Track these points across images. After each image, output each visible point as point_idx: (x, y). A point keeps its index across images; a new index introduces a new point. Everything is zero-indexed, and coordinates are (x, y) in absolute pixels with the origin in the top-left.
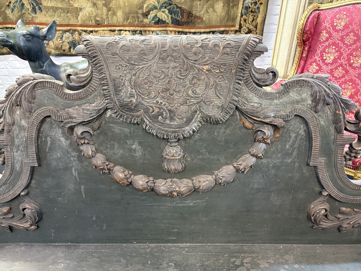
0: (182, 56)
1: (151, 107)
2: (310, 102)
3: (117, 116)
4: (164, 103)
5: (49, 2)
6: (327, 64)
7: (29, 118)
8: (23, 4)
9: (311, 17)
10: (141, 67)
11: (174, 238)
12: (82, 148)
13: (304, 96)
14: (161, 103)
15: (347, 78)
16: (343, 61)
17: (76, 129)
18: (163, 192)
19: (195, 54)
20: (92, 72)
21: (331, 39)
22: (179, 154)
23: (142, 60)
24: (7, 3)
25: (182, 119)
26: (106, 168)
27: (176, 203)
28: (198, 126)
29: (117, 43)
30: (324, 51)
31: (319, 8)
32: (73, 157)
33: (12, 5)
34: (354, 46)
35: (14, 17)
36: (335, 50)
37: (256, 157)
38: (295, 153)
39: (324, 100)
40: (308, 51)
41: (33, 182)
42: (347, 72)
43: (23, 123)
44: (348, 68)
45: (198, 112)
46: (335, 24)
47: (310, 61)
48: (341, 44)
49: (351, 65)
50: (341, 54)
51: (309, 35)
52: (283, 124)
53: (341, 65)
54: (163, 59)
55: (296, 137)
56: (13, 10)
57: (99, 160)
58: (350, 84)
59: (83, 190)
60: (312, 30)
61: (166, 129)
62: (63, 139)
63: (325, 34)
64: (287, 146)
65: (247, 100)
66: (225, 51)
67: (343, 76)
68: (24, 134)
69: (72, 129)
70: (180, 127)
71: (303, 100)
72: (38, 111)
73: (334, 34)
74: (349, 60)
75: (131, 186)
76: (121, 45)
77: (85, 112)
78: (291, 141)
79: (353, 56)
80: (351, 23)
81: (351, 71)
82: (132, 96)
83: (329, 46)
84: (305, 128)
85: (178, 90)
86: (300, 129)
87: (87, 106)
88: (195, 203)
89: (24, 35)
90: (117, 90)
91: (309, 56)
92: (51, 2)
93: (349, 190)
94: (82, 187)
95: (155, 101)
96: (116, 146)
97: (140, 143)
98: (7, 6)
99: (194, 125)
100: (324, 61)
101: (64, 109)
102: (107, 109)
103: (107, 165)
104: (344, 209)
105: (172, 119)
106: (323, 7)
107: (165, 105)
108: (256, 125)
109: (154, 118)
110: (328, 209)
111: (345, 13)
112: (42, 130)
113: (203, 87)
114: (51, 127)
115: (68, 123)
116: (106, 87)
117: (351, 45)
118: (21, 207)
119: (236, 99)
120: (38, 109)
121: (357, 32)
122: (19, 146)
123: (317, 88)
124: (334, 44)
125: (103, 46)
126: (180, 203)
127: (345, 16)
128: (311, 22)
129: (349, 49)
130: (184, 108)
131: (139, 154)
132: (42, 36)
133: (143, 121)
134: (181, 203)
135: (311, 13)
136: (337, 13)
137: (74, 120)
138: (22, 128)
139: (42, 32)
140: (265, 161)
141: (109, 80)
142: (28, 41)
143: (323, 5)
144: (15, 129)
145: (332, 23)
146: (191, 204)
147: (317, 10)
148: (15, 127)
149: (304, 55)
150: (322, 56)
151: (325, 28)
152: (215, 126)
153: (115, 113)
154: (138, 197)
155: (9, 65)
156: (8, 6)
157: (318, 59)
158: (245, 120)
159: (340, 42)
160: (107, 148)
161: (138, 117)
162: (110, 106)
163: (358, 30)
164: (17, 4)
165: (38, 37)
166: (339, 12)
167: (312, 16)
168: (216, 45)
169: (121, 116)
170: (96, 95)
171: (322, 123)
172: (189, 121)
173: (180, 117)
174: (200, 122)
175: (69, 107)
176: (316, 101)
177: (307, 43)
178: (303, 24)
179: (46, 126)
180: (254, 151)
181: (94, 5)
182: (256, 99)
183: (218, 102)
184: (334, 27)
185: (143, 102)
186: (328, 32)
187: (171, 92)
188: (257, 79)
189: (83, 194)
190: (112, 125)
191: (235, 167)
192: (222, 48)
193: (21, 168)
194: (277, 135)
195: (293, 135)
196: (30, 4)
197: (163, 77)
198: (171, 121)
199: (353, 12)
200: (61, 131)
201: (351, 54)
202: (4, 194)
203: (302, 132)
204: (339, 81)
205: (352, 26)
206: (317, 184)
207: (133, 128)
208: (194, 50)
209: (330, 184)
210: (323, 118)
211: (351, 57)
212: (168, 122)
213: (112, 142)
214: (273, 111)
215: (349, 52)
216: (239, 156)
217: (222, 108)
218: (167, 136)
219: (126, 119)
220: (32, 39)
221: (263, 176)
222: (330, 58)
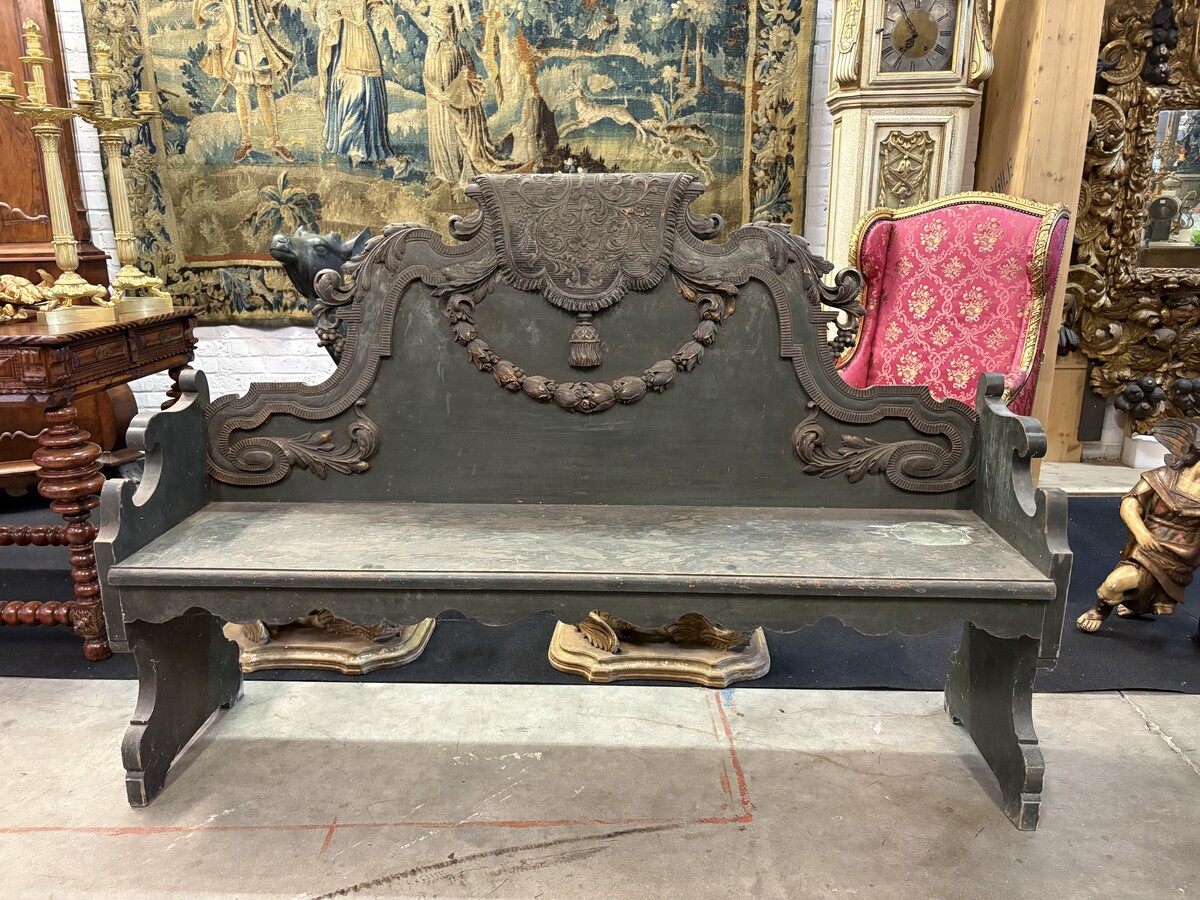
0: (598, 195)
1: (556, 263)
2: (768, 259)
3: (510, 279)
4: (573, 259)
5: (338, 214)
6: (917, 322)
7: (391, 281)
8: (281, 219)
9: (873, 230)
10: (546, 209)
11: (584, 493)
12: (457, 328)
13: (759, 250)
14: (570, 259)
15: (958, 345)
16: (945, 313)
17: (451, 299)
18: (569, 399)
19: (614, 193)
20: (483, 218)
21: (919, 273)
22: (593, 338)
23: (548, 201)
24: (248, 216)
25: (597, 280)
26: (488, 358)
27: (589, 426)
28: (620, 294)
29: (519, 180)
30: (908, 296)
31: (892, 215)
32: (441, 344)
33: (257, 220)
34: (963, 282)
35: (258, 243)
36: (930, 292)
37: (703, 342)
38: (760, 338)
39: (785, 255)
40: (881, 299)
41: (376, 385)
42: (956, 333)
43: (382, 287)
44: (958, 326)
45: (620, 273)
46: (923, 243)
47: (884, 318)
48: (938, 281)
49: (961, 320)
50: (941, 299)
51: (873, 264)
52: (735, 290)
53: (944, 321)
54: (575, 200)
55: (758, 314)
56: (257, 229)
57: (479, 348)
58: (966, 357)
59: (448, 401)
60: (881, 256)
61: (575, 296)
62: (430, 316)
63: (906, 264)
64: (747, 328)
65: (684, 257)
66: (651, 189)
67: (951, 343)
68: (379, 305)
69: (446, 297)
70: (594, 291)
71: (758, 256)
72: (406, 271)
73: (924, 261)
74: (957, 309)
75: (521, 394)
76: (523, 182)
77: (469, 270)
78: (752, 320)
79: (964, 301)
80: (951, 238)
81: (964, 331)
82: (533, 249)
83: (916, 286)
84: (769, 300)
85: (592, 239)
86: (762, 301)
87: (471, 264)
88: (616, 426)
89: (315, 247)
90: (514, 240)
91: (883, 310)
92: (340, 214)
93: (846, 399)
94: (449, 395)
95: (562, 256)
96: (504, 327)
97: (538, 324)
98: (247, 220)
99: (614, 292)
100: (910, 316)
101: (440, 269)
102: (499, 268)
103: (490, 356)
104: (848, 438)
105: (584, 281)
106: (900, 213)
107: (574, 262)
108: (699, 295)
109: (560, 281)
110: (820, 433)
111: (938, 221)
112: (403, 301)
113: (625, 236)
114: (417, 298)
115: (442, 288)
116: (499, 237)
117: (956, 280)
118: (352, 427)
119: (668, 251)
120: (405, 268)
121: (965, 255)
122: (369, 323)
123: (772, 239)
124: (926, 281)
125: (500, 184)
126: (593, 427)
127: (939, 227)
128: (873, 237)
129: (953, 289)
130: (600, 266)
131: (535, 340)
132: (344, 253)
133: (544, 285)
134: (596, 426)
135: (874, 224)
136: (924, 223)
137: (453, 283)
138: (379, 295)
139: (346, 246)
140: (716, 352)
141: (505, 226)
142: (321, 256)
143: (899, 211)
144: (370, 296)
145: (918, 241)
146: (611, 429)
147: (887, 219)
148: (371, 295)
149: (872, 307)
150: (906, 307)
151: (906, 253)
152: (644, 296)
153: (509, 272)
154: (531, 415)
155: (224, 348)
156: (250, 220)
157: (899, 314)
158: (685, 286)
159: (936, 277)
160: (491, 330)
161: (538, 278)
162: (503, 261)
163: (965, 250)
164: (269, 219)
165: (337, 253)
166: (929, 220)
167: (875, 228)
168: (640, 183)
169: (515, 280)
170: (485, 249)
171: (789, 289)
172: (606, 285)
173: (594, 277)
174: (623, 289)
175: (447, 266)
176: (774, 257)
177: (874, 281)
178: (857, 242)
179: (410, 295)
180: (699, 333)
181: (430, 222)
182: (696, 255)
183: (644, 257)
184: (922, 250)
185: (546, 256)
186: (912, 260)
187: (584, 242)
188: (694, 226)
189: (448, 407)
190: (501, 295)
191: (673, 360)
192: (647, 186)
193: (366, 358)
194: (731, 310)
195: (753, 311)
196: (295, 218)
197: (573, 222)
198: (582, 284)
199: (953, 219)
200: (429, 303)
201: (960, 298)
202: (331, 403)
203: (765, 306)
204: (944, 355)
205: (954, 243)
206: (799, 391)
207: (530, 297)
208: (612, 188)
209: (817, 389)
210: (788, 281)
211: (961, 303)
212: (578, 285)
213: (499, 322)
214: (719, 270)
215: (954, 294)
216: (680, 344)
217: (652, 266)
218: (577, 307)
219: (522, 285)
220: (328, 254)
221: (717, 379)
222: (921, 309)
